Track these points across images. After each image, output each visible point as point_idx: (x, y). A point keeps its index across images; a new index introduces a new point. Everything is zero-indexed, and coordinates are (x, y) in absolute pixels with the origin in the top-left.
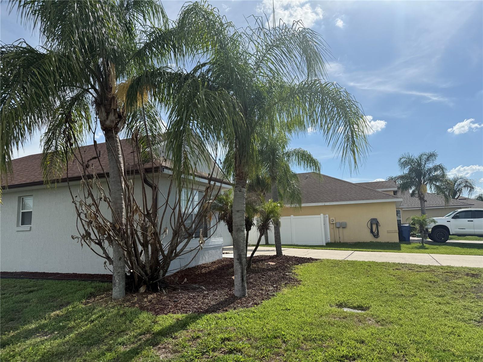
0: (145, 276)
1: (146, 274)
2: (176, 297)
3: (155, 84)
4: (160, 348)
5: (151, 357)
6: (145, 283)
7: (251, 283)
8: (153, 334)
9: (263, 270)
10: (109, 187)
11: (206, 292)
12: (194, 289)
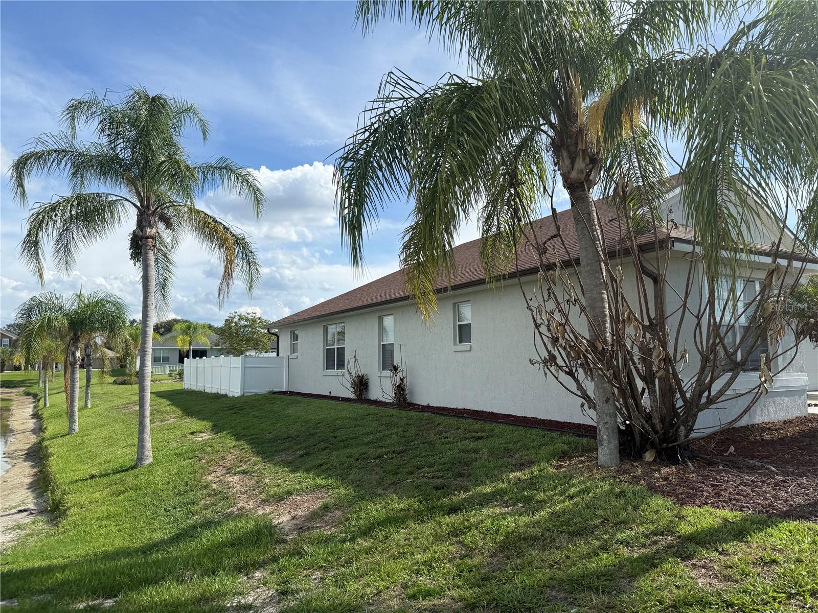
0: (652, 433)
1: (656, 432)
2: (716, 479)
3: (652, 89)
4: (695, 565)
5: (680, 577)
6: (653, 445)
8: (679, 537)
10: (580, 282)
11: (780, 478)
12: (752, 469)
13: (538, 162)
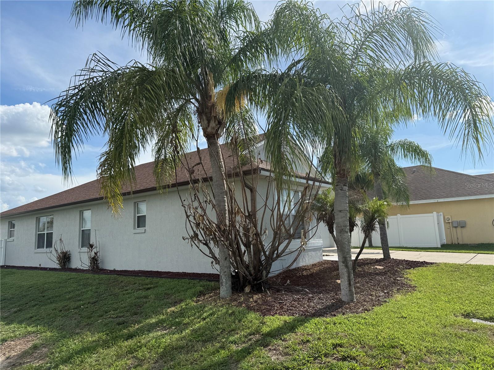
0: (249, 276)
1: (251, 275)
2: (281, 299)
3: (251, 88)
4: (270, 349)
5: (263, 357)
6: (249, 283)
7: (358, 288)
8: (263, 334)
9: (370, 274)
10: (212, 190)
11: (311, 295)
12: (298, 292)
13: (189, 120)
